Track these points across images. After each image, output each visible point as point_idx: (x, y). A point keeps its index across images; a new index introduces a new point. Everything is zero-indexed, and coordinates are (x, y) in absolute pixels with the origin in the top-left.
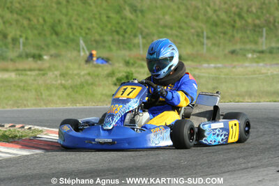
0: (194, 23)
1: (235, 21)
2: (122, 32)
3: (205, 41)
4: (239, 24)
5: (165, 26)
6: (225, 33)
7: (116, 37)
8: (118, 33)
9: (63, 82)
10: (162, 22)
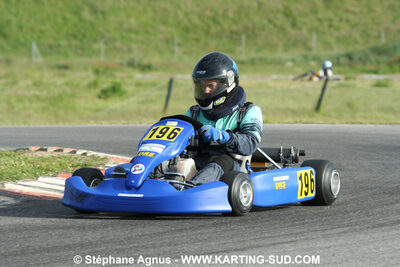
0: (163, 28)
1: (209, 27)
2: (80, 36)
3: (176, 49)
4: (214, 29)
5: (130, 30)
6: (197, 40)
7: (74, 42)
8: (75, 37)
9: (38, 93)
10: (126, 26)
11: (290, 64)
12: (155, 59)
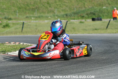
11: (50, 17)
12: (12, 17)
